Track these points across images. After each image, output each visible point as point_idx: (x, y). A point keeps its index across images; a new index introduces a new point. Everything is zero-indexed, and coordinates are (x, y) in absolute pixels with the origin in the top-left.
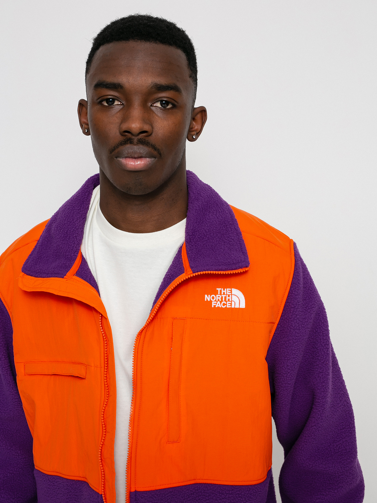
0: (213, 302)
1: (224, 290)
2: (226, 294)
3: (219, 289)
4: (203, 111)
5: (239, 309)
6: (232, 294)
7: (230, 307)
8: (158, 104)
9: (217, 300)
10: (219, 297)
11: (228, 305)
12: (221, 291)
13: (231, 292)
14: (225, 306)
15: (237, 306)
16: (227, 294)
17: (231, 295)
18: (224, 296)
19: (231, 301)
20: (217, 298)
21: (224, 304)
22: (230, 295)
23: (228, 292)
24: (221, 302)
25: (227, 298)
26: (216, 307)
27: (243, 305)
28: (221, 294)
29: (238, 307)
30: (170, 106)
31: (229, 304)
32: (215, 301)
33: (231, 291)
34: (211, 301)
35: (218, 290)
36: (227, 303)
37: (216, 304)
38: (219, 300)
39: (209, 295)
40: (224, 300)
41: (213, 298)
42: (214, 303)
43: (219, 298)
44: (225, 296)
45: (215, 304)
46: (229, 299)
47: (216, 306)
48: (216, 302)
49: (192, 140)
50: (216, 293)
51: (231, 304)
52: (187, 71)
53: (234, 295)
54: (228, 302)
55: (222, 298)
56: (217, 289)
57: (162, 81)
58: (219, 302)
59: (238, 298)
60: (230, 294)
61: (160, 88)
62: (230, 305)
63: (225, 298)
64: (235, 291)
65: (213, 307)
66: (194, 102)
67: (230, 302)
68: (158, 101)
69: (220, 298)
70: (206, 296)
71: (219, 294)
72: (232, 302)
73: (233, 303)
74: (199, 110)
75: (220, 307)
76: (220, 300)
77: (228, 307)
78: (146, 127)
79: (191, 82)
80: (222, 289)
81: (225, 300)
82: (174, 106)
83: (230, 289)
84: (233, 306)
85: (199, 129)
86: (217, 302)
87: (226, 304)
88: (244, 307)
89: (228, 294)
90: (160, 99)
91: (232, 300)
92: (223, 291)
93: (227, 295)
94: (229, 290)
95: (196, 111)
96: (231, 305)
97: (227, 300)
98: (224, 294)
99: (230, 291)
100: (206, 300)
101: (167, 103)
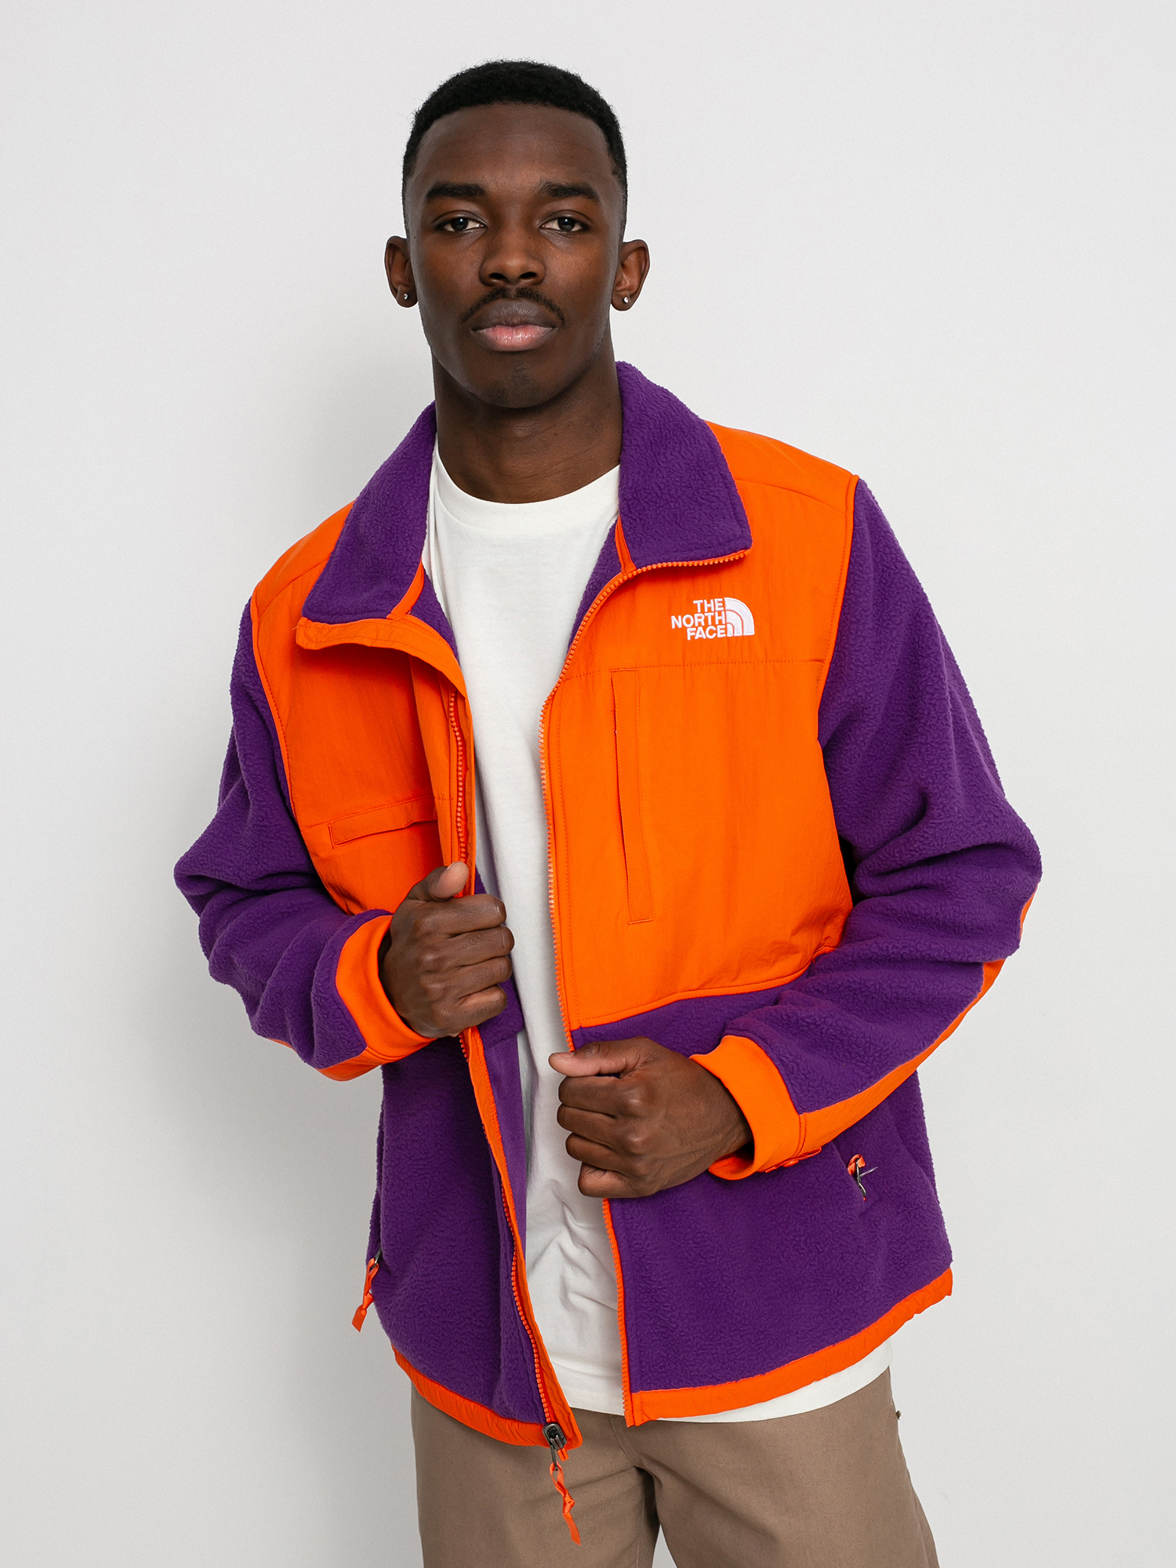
0: (688, 630)
1: (709, 602)
2: (713, 610)
3: (698, 602)
4: (641, 248)
6: (727, 608)
7: (724, 635)
8: (555, 225)
9: (697, 625)
10: (699, 618)
11: (719, 631)
12: (702, 605)
13: (724, 606)
14: (715, 634)
15: (738, 633)
16: (715, 611)
17: (725, 610)
18: (709, 615)
19: (726, 624)
20: (697, 620)
21: (711, 632)
22: (723, 613)
23: (717, 607)
24: (705, 629)
25: (717, 618)
26: (696, 638)
27: (750, 630)
28: (703, 612)
29: (741, 635)
30: (576, 228)
31: (721, 629)
32: (694, 626)
33: (723, 602)
34: (684, 629)
35: (696, 605)
36: (716, 628)
37: (696, 632)
38: (700, 624)
39: (680, 617)
40: (710, 623)
41: (688, 621)
42: (691, 632)
43: (700, 620)
44: (713, 614)
45: (694, 634)
46: (720, 621)
47: (694, 636)
48: (695, 629)
49: (623, 307)
50: (693, 611)
51: (726, 629)
52: (607, 163)
53: (731, 611)
54: (719, 627)
55: (706, 619)
56: (694, 602)
57: (560, 176)
58: (700, 629)
60: (722, 609)
61: (558, 192)
62: (724, 631)
63: (713, 618)
64: (732, 603)
65: (689, 639)
66: (623, 228)
67: (724, 627)
68: (553, 220)
69: (702, 621)
71: (699, 611)
72: (728, 625)
74: (634, 246)
75: (705, 638)
76: (703, 624)
77: (719, 636)
78: (534, 267)
79: (617, 184)
80: (705, 601)
81: (713, 624)
82: (585, 228)
83: (721, 600)
84: (730, 635)
85: (635, 288)
86: (697, 629)
87: (716, 632)
88: (753, 634)
89: (717, 609)
90: (558, 215)
91: (728, 621)
92: (706, 606)
93: (716, 613)
94: (719, 602)
95: (627, 249)
96: (726, 633)
97: (717, 623)
98: (710, 610)
99: (721, 604)
100: (673, 627)
101: (572, 222)
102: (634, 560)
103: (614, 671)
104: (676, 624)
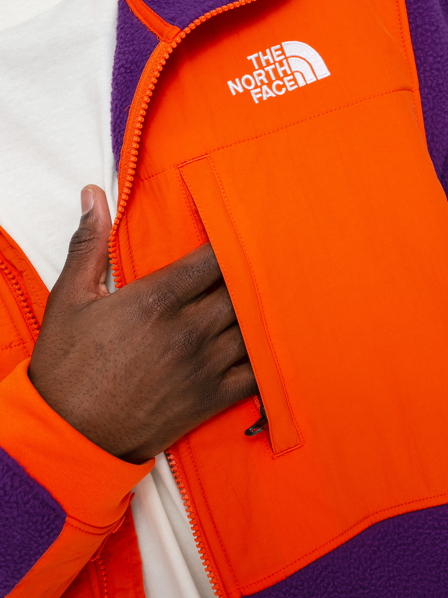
0: (252, 92)
5: (318, 83)
11: (288, 84)
15: (311, 79)
20: (258, 79)
21: (279, 88)
26: (265, 99)
31: (289, 81)
34: (247, 92)
36: (283, 81)
42: (256, 94)
46: (284, 72)
47: (262, 97)
48: (259, 90)
50: (250, 70)
53: (293, 57)
59: (304, 59)
62: (293, 83)
65: (257, 102)
67: (291, 77)
69: (263, 77)
70: (230, 83)
73: (298, 76)
77: (290, 89)
86: (261, 89)
97: (281, 75)
100: (234, 93)
102: (172, 21)
103: (180, 166)
104: (235, 90)
